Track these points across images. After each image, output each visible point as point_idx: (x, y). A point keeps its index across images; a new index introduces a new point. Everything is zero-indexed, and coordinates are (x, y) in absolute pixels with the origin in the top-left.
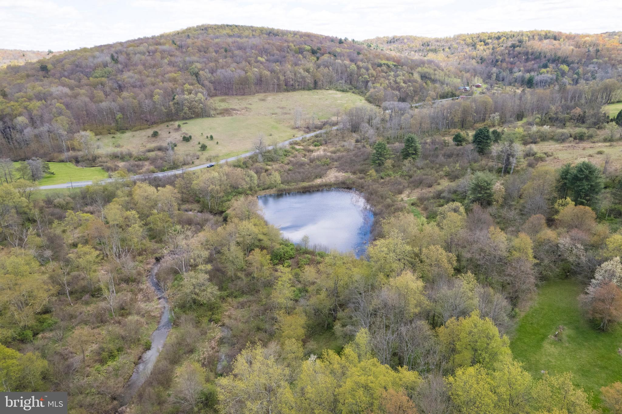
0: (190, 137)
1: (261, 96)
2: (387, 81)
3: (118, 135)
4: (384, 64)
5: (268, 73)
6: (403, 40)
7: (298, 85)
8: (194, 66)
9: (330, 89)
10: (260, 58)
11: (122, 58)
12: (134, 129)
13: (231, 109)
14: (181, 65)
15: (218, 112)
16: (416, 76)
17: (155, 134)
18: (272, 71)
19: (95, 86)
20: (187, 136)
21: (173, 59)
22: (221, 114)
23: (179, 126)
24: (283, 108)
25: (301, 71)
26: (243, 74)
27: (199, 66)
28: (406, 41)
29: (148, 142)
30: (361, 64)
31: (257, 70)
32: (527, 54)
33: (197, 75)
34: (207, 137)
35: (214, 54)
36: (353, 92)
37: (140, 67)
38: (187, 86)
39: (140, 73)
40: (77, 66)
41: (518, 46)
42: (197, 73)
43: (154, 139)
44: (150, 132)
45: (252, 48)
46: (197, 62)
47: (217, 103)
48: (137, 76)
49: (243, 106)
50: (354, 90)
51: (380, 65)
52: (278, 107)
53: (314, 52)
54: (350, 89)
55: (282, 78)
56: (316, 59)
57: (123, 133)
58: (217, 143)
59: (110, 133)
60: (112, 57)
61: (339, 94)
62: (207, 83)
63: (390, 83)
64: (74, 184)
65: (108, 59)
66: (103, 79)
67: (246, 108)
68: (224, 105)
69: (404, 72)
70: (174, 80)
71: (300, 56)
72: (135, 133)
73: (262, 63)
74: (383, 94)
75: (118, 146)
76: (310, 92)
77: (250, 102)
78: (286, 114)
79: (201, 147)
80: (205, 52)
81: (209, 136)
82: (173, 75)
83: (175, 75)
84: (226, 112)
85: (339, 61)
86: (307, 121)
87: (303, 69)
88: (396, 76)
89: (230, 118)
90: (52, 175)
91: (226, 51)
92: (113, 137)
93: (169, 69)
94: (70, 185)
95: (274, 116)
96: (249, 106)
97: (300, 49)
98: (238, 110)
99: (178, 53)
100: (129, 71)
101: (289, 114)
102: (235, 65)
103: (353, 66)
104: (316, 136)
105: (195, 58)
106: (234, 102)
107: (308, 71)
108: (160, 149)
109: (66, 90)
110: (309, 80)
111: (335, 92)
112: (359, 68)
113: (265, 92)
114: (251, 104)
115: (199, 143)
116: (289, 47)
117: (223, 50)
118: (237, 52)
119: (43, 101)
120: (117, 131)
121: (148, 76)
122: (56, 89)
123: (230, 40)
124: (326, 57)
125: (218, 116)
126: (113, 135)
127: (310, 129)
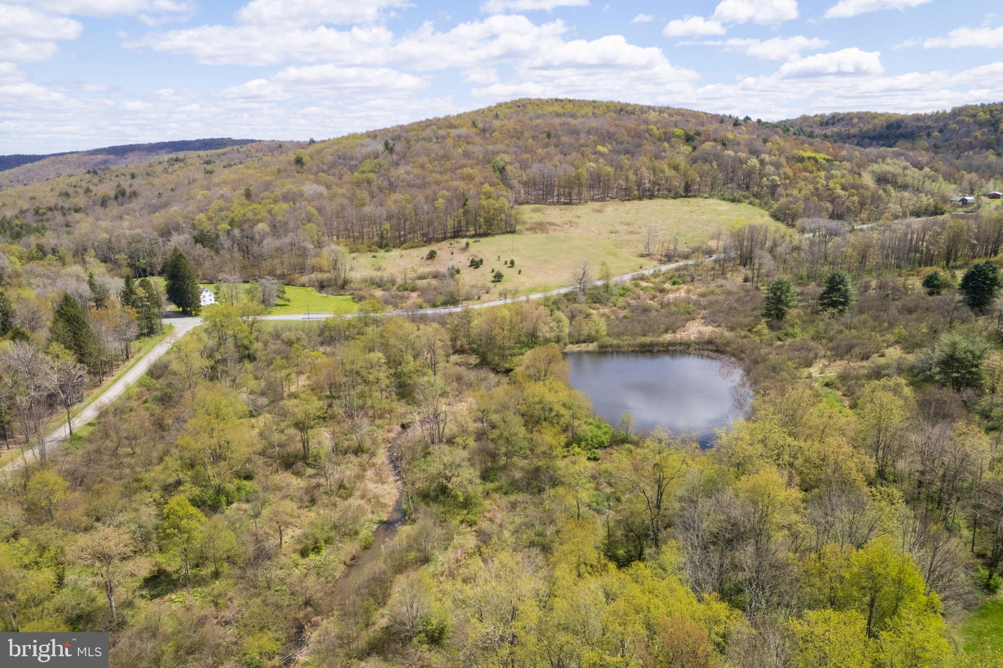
0: (481, 261)
1: (597, 205)
2: (811, 187)
3: (381, 253)
4: (809, 158)
5: (609, 169)
6: (851, 119)
7: (659, 190)
8: (498, 158)
9: (711, 196)
10: (600, 148)
11: (399, 147)
12: (405, 245)
13: (548, 223)
14: (481, 157)
15: (528, 226)
16: (868, 179)
17: (432, 256)
18: (619, 167)
19: (358, 184)
20: (476, 259)
21: (470, 148)
22: (531, 229)
23: (467, 244)
24: (629, 224)
25: (665, 167)
26: (572, 171)
27: (507, 158)
28: (855, 121)
29: (421, 265)
30: (766, 157)
31: (594, 165)
33: (502, 170)
34: (506, 263)
35: (530, 141)
36: (750, 203)
37: (423, 159)
38: (486, 187)
39: (423, 167)
40: (339, 157)
42: (503, 168)
43: (429, 262)
44: (425, 251)
45: (589, 133)
46: (504, 152)
47: (529, 213)
48: (417, 171)
49: (566, 219)
50: (752, 199)
51: (801, 160)
52: (621, 223)
53: (688, 139)
54: (745, 197)
55: (633, 177)
56: (690, 149)
57: (388, 251)
58: (520, 272)
59: (370, 251)
60: (386, 144)
61: (725, 206)
62: (515, 182)
63: (817, 189)
64: (311, 316)
65: (380, 147)
66: (372, 175)
67: (571, 222)
68: (537, 217)
69: (845, 172)
70: (470, 178)
71: (666, 145)
72: (404, 252)
73: (602, 155)
74: (803, 206)
75: (379, 269)
76: (679, 201)
77: (578, 213)
78: (632, 233)
79: (495, 277)
80: (518, 139)
81: (509, 262)
82: (467, 171)
83: (471, 171)
84: (539, 227)
85: (731, 153)
86: (666, 245)
87: (669, 165)
88: (829, 178)
89: (544, 235)
90: (287, 303)
91: (549, 136)
92: (374, 257)
93: (464, 161)
94: (307, 316)
95: (613, 235)
96: (575, 220)
97: (665, 133)
98: (558, 225)
99: (477, 139)
100: (407, 164)
101: (638, 233)
102: (560, 157)
103: (754, 162)
104: (678, 269)
105: (501, 147)
106: (553, 213)
107: (676, 168)
108: (436, 276)
109: (322, 189)
110: (678, 183)
111: (719, 201)
112: (762, 163)
113: (602, 200)
114: (579, 217)
115: (493, 271)
116: (648, 130)
117: (544, 135)
118: (565, 139)
119: (291, 203)
120: (381, 247)
121: (432, 172)
122: (310, 188)
123: (557, 121)
124: (708, 146)
125: (526, 232)
126: (374, 254)
127: (669, 258)
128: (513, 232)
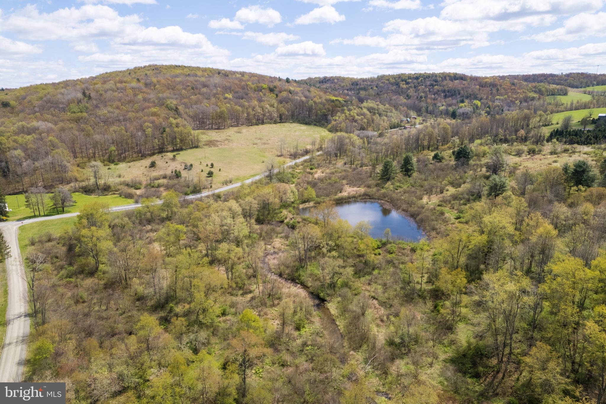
0: (191, 165)
1: (236, 129)
3: (113, 166)
5: (238, 108)
6: (333, 80)
7: (266, 119)
8: (169, 102)
9: (294, 122)
10: (227, 95)
11: (94, 95)
12: (127, 160)
13: (214, 140)
14: (156, 101)
15: (204, 143)
16: (365, 111)
17: (153, 165)
18: (242, 107)
20: (188, 165)
21: (146, 96)
22: (206, 145)
23: (174, 156)
24: (260, 139)
25: (268, 106)
26: (217, 109)
27: (175, 102)
29: (149, 171)
31: (229, 105)
32: (444, 91)
33: (176, 110)
34: (207, 165)
35: (183, 91)
36: (315, 125)
37: (116, 103)
38: (172, 120)
39: (118, 108)
40: (46, 102)
41: (435, 85)
42: (177, 108)
43: (153, 169)
44: (147, 162)
45: (215, 86)
46: (170, 98)
47: (205, 136)
49: (224, 138)
50: (314, 123)
51: (333, 101)
52: (256, 138)
53: (271, 90)
55: (252, 113)
56: (275, 96)
57: (117, 164)
58: (220, 170)
59: (105, 165)
60: (84, 94)
61: (303, 127)
67: (227, 139)
69: (354, 107)
70: (156, 115)
71: (261, 93)
72: (129, 164)
73: (230, 99)
74: (345, 125)
75: (119, 176)
76: (278, 125)
77: (228, 134)
78: (265, 144)
79: (208, 174)
80: (174, 90)
81: (209, 164)
82: (154, 110)
84: (211, 143)
85: (297, 98)
86: (288, 149)
88: (349, 110)
89: (216, 148)
90: (74, 204)
91: (193, 88)
92: (109, 169)
93: (146, 104)
95: (255, 146)
96: (229, 138)
97: (257, 87)
98: (221, 142)
99: (148, 90)
100: (106, 106)
101: (268, 144)
102: (206, 101)
103: (311, 102)
104: (305, 161)
105: (166, 95)
106: (214, 135)
107: (272, 106)
108: (165, 177)
109: (51, 125)
110: (275, 115)
111: (298, 124)
112: (315, 103)
113: (237, 126)
114: (230, 136)
115: (203, 171)
116: (247, 85)
117: (190, 88)
118: (203, 90)
119: (34, 135)
120: (111, 162)
121: (128, 111)
123: (192, 79)
124: (284, 94)
125: (205, 147)
126: (108, 167)
127: (294, 156)
128: (197, 147)
